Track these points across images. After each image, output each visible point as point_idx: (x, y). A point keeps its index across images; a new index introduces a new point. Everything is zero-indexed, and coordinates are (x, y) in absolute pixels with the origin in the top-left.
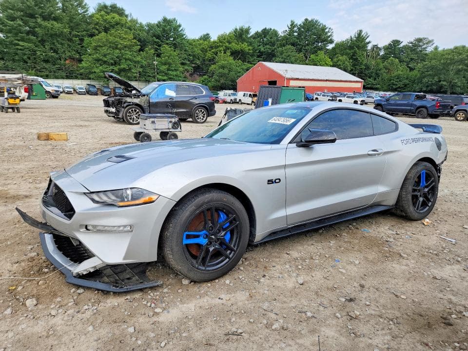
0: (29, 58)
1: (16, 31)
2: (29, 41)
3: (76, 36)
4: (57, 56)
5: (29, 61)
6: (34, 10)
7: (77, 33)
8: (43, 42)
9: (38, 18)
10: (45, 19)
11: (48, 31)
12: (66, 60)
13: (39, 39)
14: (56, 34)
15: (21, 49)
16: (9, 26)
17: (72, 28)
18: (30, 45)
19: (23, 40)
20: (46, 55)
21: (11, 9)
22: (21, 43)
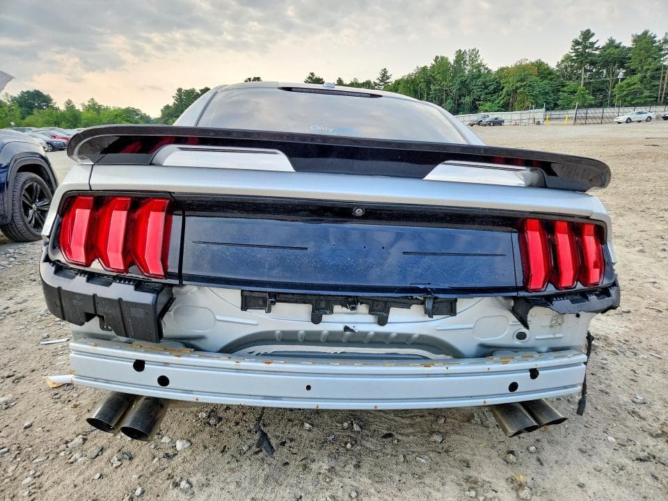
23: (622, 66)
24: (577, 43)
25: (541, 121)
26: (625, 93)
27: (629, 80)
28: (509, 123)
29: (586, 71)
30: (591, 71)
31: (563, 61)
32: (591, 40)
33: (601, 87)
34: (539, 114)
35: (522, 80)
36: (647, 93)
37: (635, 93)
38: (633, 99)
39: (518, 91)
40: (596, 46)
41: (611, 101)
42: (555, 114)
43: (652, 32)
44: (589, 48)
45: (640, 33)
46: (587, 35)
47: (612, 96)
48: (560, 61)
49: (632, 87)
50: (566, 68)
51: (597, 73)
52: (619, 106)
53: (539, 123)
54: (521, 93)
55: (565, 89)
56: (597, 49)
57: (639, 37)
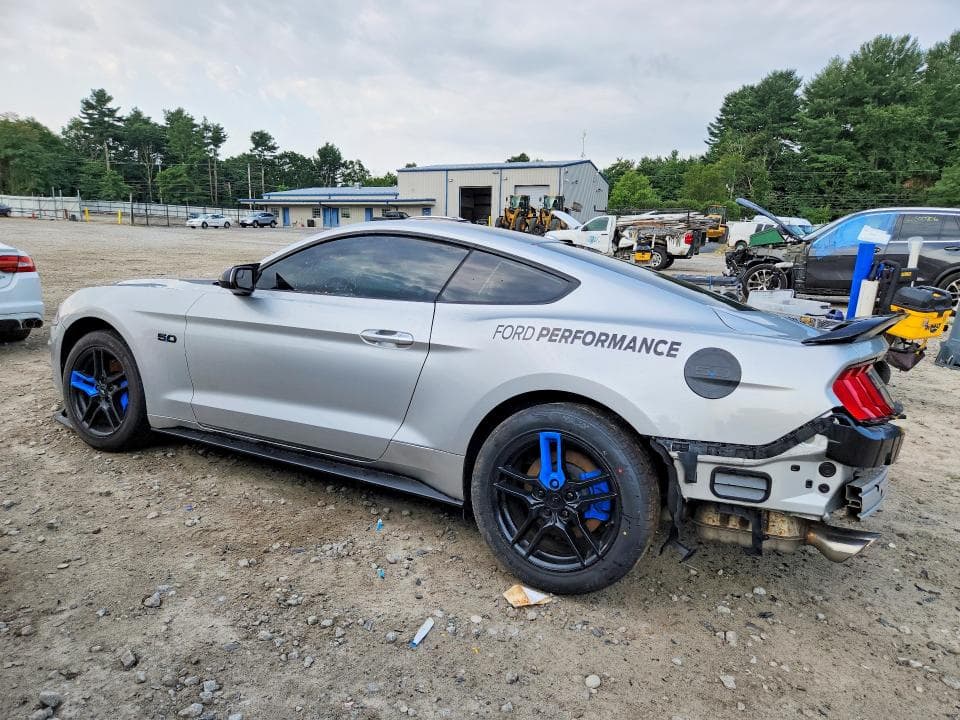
0: (830, 184)
1: (818, 136)
2: (839, 150)
3: (942, 127)
4: (888, 174)
5: (828, 190)
6: (863, 88)
7: (946, 121)
8: (865, 150)
9: (868, 103)
10: (882, 102)
11: (882, 125)
12: (905, 179)
13: (859, 145)
14: (895, 131)
15: (818, 169)
16: (810, 128)
17: (937, 112)
18: (837, 158)
19: (828, 151)
20: (864, 176)
21: (821, 97)
22: (822, 157)
23: (158, 149)
24: (88, 105)
25: (78, 215)
26: (171, 186)
27: (171, 169)
28: (20, 215)
29: (110, 148)
30: (116, 149)
31: (71, 128)
32: (110, 105)
33: (136, 172)
34: (73, 204)
35: (14, 146)
36: (198, 189)
37: (183, 187)
38: (183, 195)
39: (11, 163)
40: (118, 115)
41: (155, 195)
42: (95, 205)
43: (189, 112)
44: (109, 116)
45: (173, 110)
46: (102, 97)
47: (154, 188)
48: (66, 127)
49: (179, 180)
50: (77, 137)
51: (126, 153)
52: (165, 203)
53: (73, 218)
54: (16, 166)
55: (83, 168)
56: (120, 119)
57: (172, 114)
